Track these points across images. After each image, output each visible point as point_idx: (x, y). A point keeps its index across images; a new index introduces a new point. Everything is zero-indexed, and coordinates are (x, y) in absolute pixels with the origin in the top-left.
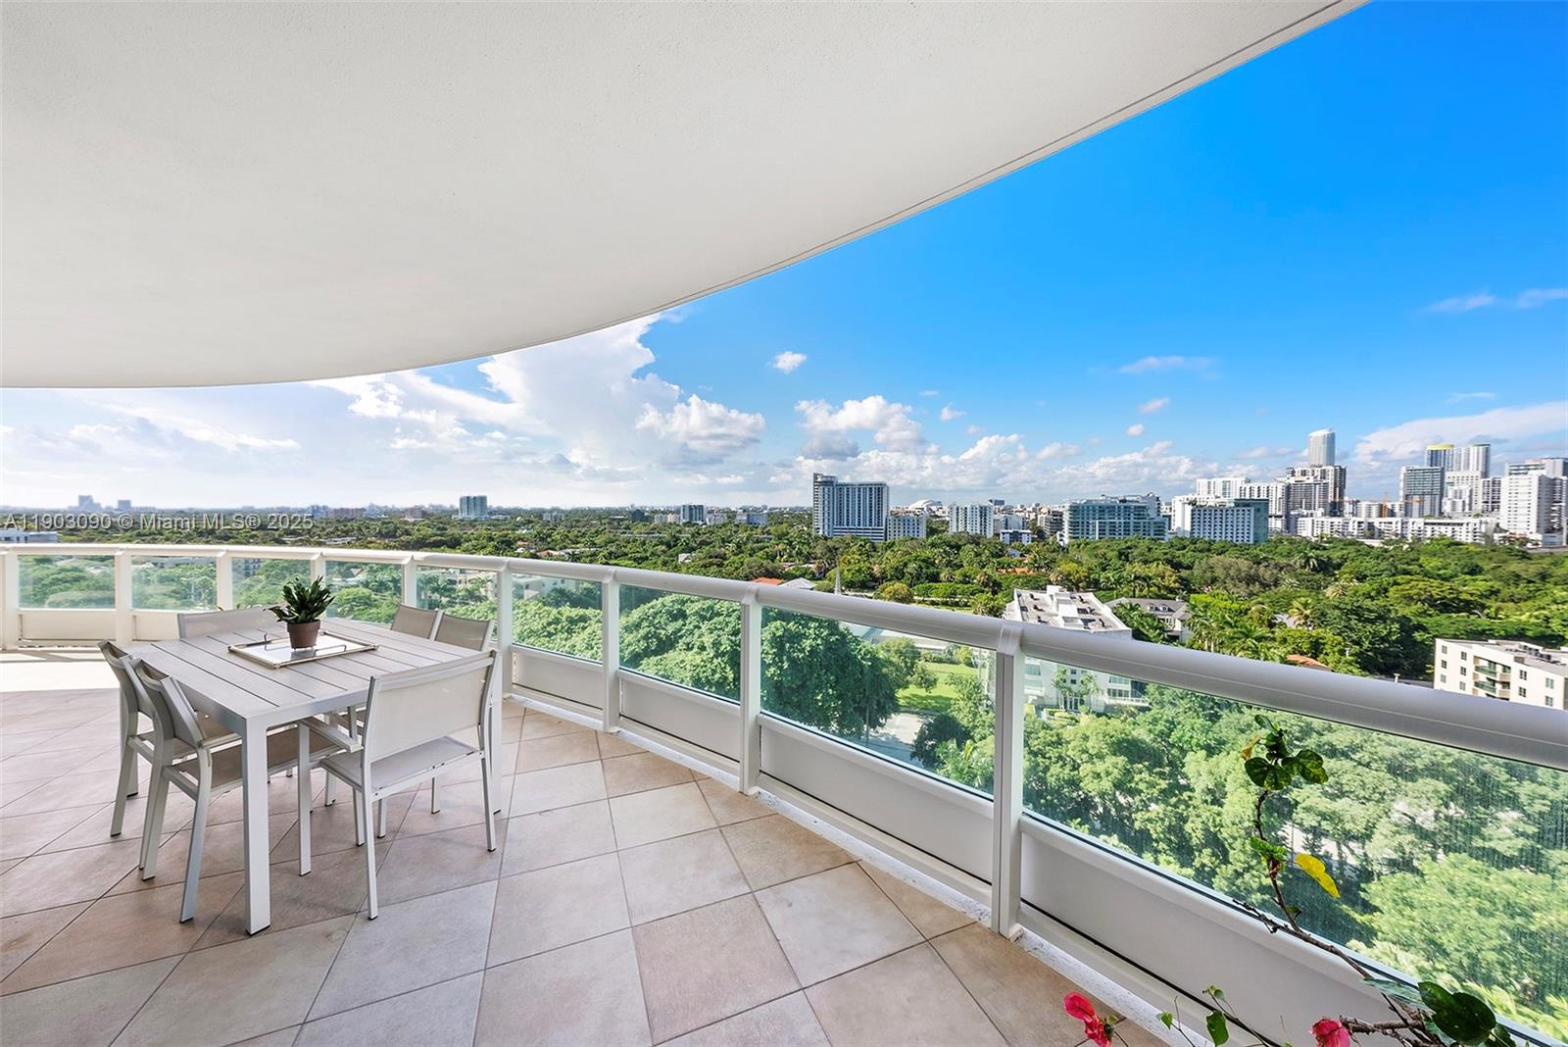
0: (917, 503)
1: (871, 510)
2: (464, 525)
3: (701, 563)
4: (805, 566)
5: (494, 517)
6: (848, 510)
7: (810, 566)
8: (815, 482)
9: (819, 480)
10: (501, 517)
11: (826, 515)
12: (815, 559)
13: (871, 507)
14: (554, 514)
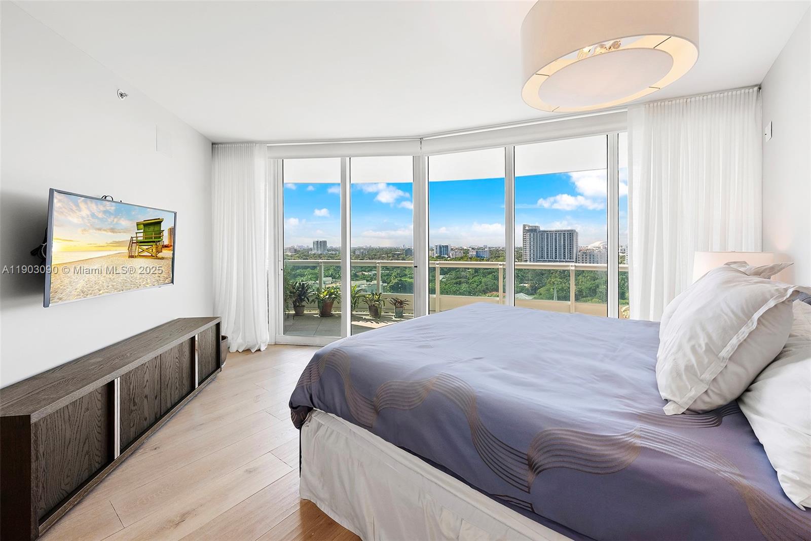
0: (595, 244)
1: (564, 248)
2: (316, 257)
3: (454, 281)
4: (522, 285)
5: (330, 253)
6: (547, 248)
7: (525, 285)
8: (523, 230)
9: (527, 228)
10: (334, 252)
11: (532, 251)
12: (528, 280)
13: (564, 246)
14: (362, 251)
